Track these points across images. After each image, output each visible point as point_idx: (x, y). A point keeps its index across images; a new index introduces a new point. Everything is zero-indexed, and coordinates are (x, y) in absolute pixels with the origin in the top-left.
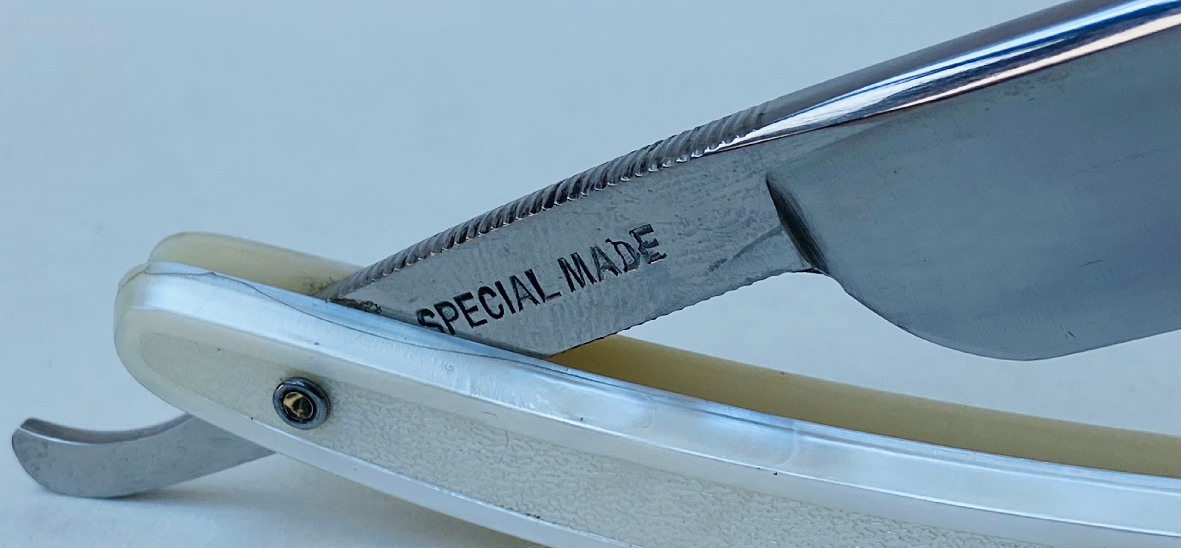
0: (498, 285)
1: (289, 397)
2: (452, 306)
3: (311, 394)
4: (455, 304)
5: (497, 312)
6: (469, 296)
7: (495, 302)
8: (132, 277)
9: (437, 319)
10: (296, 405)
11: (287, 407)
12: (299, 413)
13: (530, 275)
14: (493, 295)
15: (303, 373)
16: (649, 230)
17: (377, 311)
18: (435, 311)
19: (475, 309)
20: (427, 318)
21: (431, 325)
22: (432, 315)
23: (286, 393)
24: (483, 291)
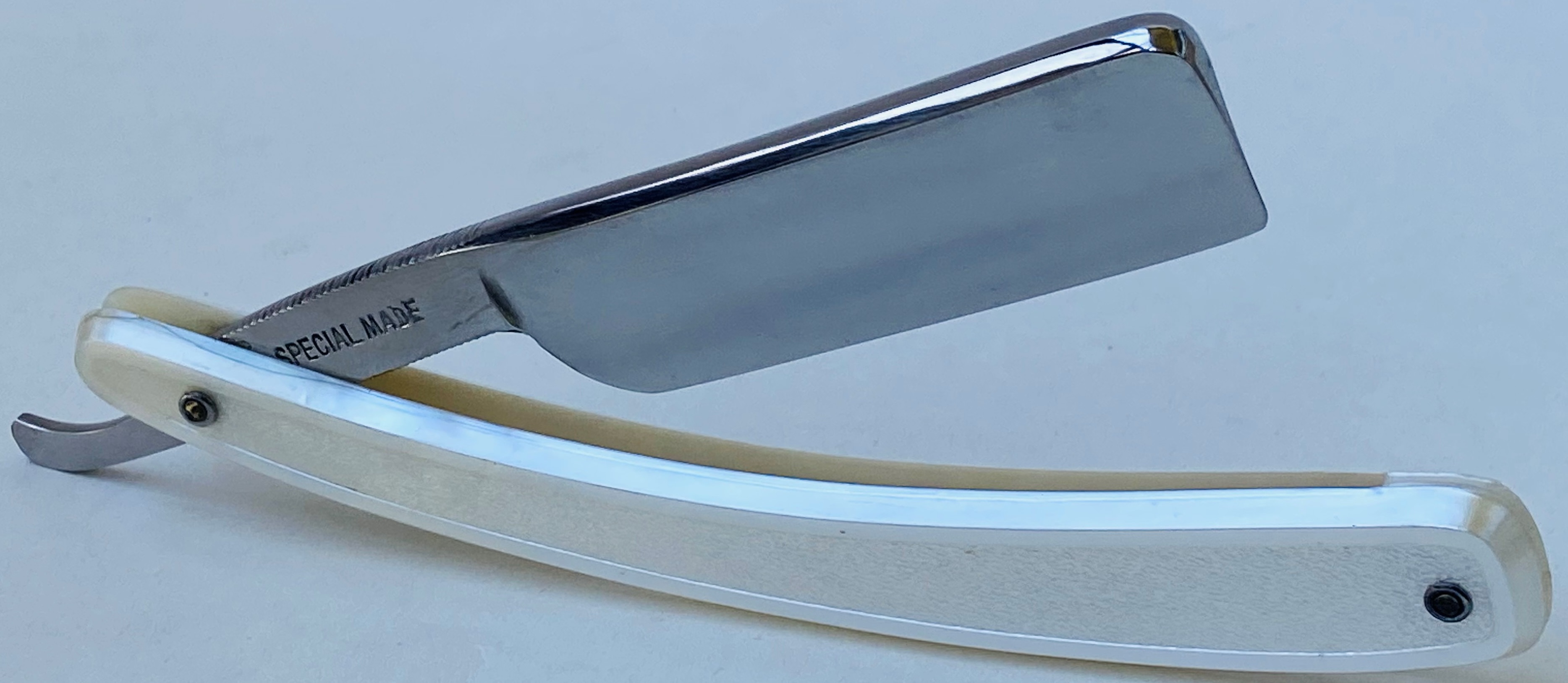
0: (324, 333)
1: (189, 405)
2: (297, 347)
3: (205, 404)
4: (297, 344)
5: (325, 351)
6: (306, 340)
7: (323, 344)
8: (88, 319)
9: (287, 354)
10: (194, 409)
11: (188, 412)
12: (196, 416)
13: (342, 327)
14: (321, 339)
15: (200, 388)
16: (412, 301)
17: (249, 348)
18: (285, 348)
19: (310, 348)
20: (282, 354)
21: (283, 358)
22: (284, 351)
23: (187, 402)
24: (315, 336)
